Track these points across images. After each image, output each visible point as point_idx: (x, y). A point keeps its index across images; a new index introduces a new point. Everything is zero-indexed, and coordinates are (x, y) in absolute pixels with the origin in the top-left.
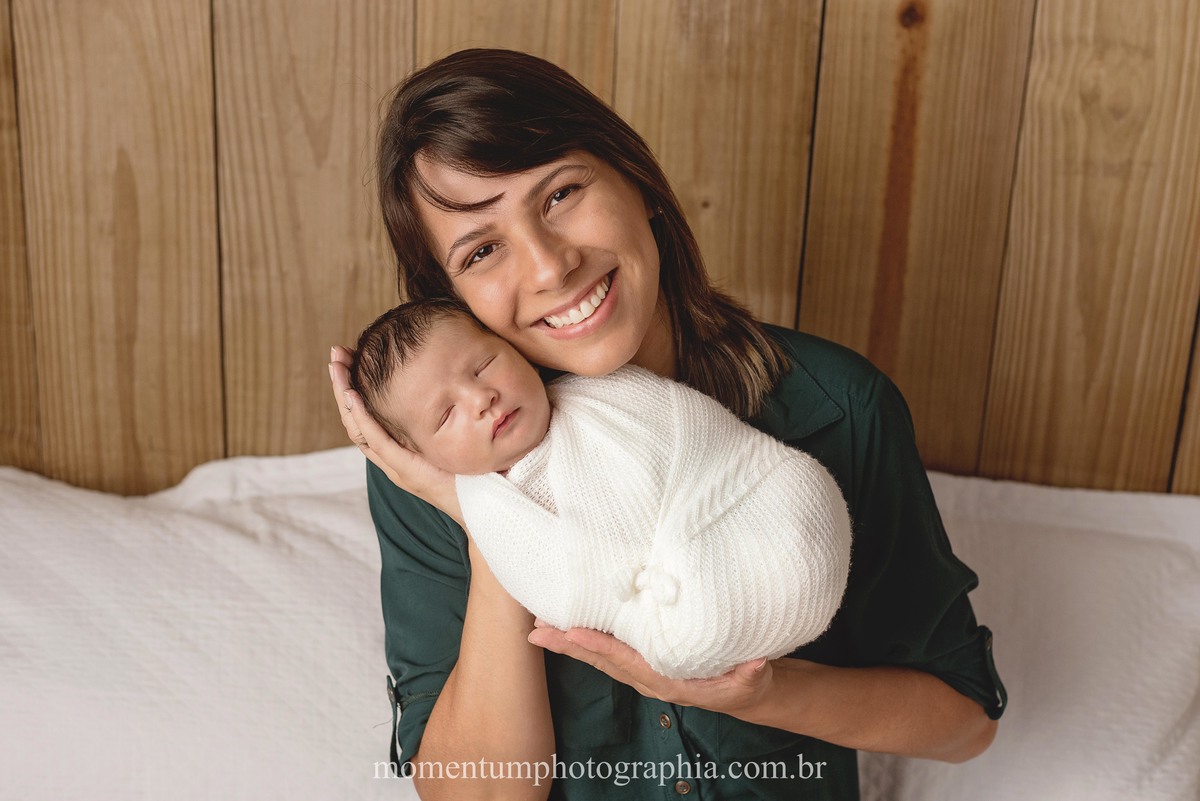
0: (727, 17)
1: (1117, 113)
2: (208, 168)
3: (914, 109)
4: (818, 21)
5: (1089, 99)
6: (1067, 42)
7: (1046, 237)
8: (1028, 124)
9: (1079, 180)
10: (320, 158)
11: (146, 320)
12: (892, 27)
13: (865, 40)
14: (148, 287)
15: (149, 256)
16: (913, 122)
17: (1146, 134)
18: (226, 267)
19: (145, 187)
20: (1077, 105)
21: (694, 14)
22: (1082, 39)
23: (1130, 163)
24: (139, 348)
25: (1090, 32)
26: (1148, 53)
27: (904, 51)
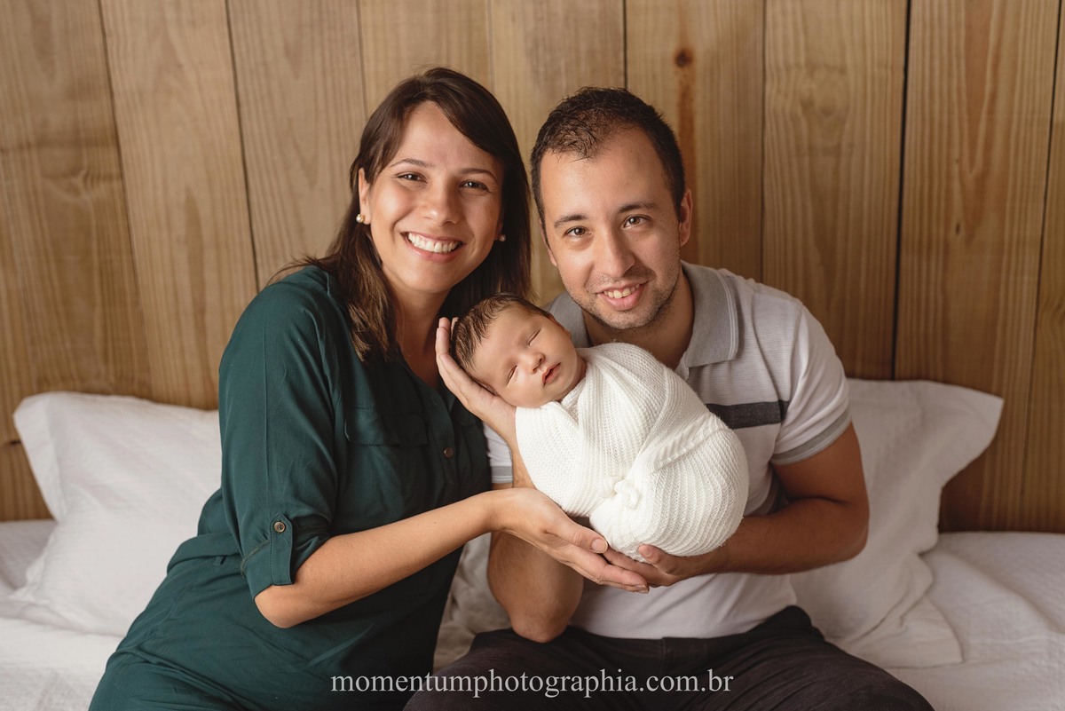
0: (563, 70)
1: (827, 112)
2: (242, 196)
3: (691, 121)
4: (622, 67)
5: (807, 105)
6: (788, 68)
7: (789, 201)
8: (768, 125)
9: (806, 160)
10: (312, 185)
11: (211, 297)
12: (671, 68)
13: (654, 77)
14: (210, 276)
15: (210, 255)
16: (692, 130)
17: (848, 126)
18: (259, 260)
19: (204, 211)
20: (799, 110)
21: (542, 69)
22: (797, 65)
23: (839, 145)
24: (208, 317)
25: (802, 60)
26: (843, 71)
27: (681, 83)
